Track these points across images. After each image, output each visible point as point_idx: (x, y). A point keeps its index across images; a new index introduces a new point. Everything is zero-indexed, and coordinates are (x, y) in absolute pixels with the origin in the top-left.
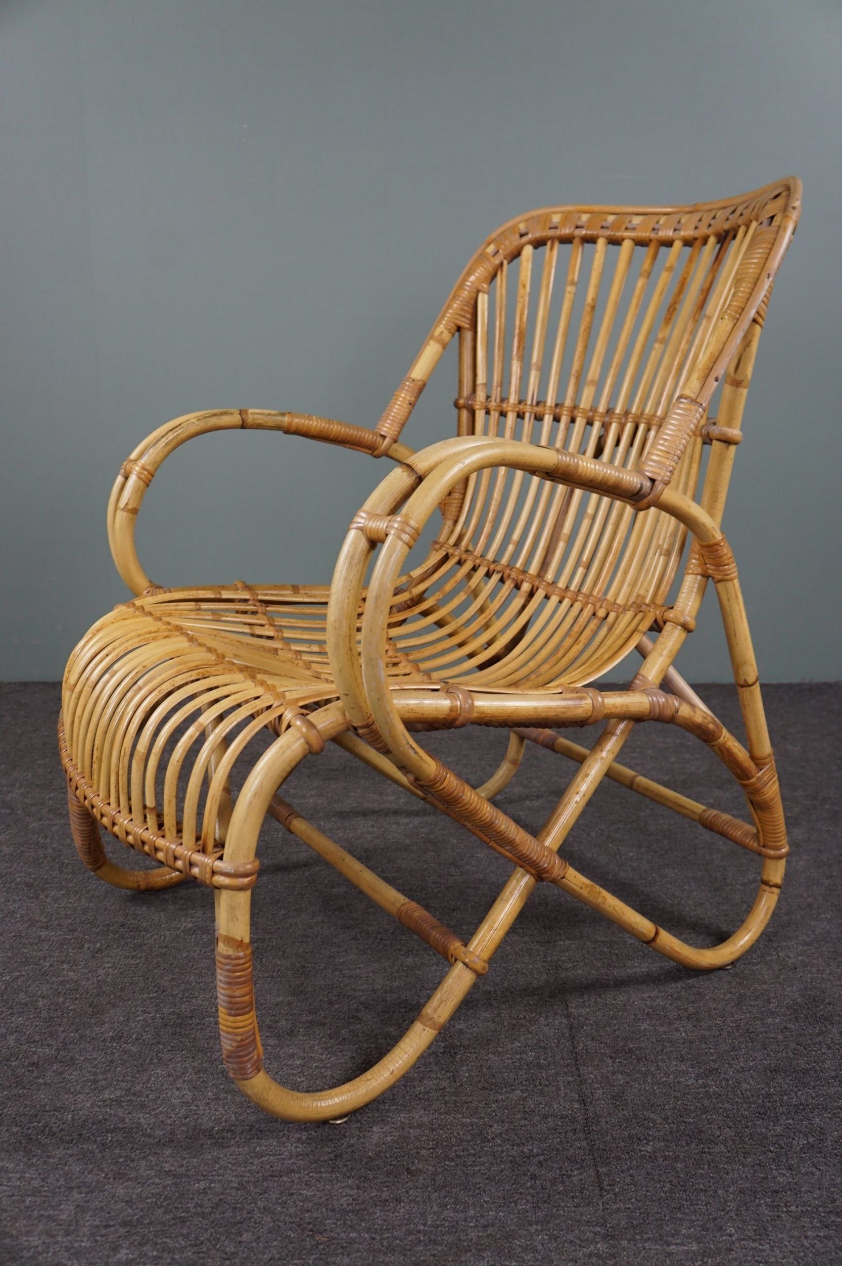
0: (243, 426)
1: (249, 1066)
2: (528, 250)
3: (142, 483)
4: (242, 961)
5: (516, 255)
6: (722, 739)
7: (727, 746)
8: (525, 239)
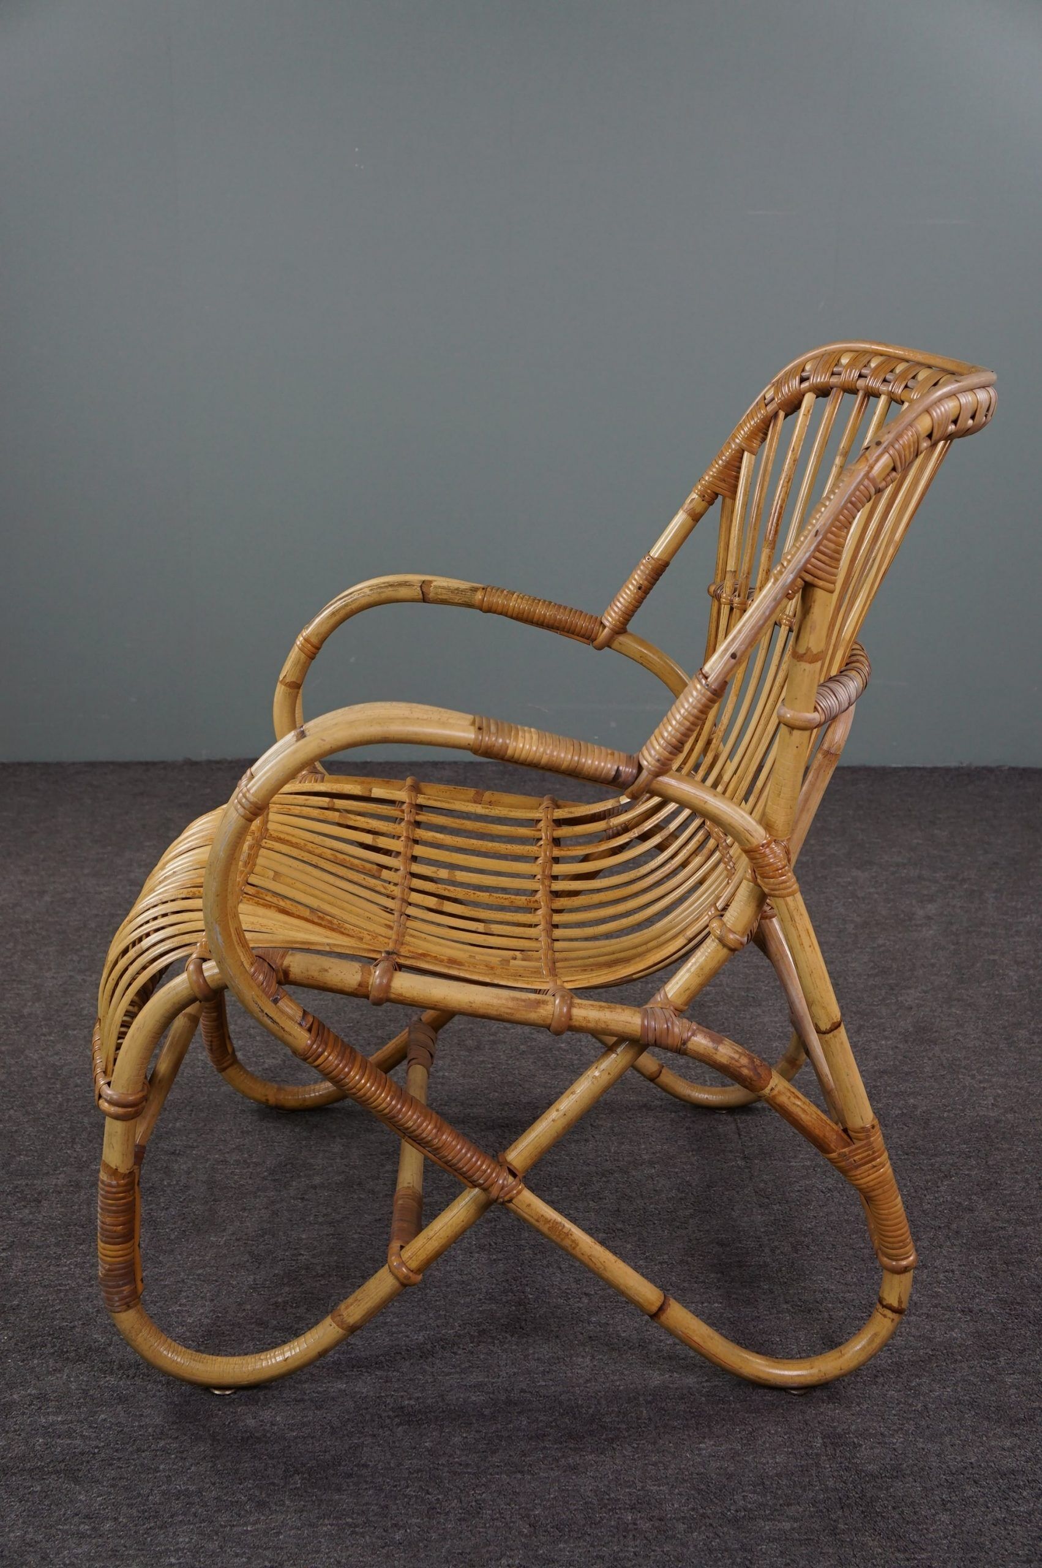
0: (425, 599)
1: (117, 1299)
2: (809, 399)
3: (303, 656)
4: (114, 1190)
5: (792, 406)
6: (767, 1091)
7: (778, 1102)
8: (805, 385)
